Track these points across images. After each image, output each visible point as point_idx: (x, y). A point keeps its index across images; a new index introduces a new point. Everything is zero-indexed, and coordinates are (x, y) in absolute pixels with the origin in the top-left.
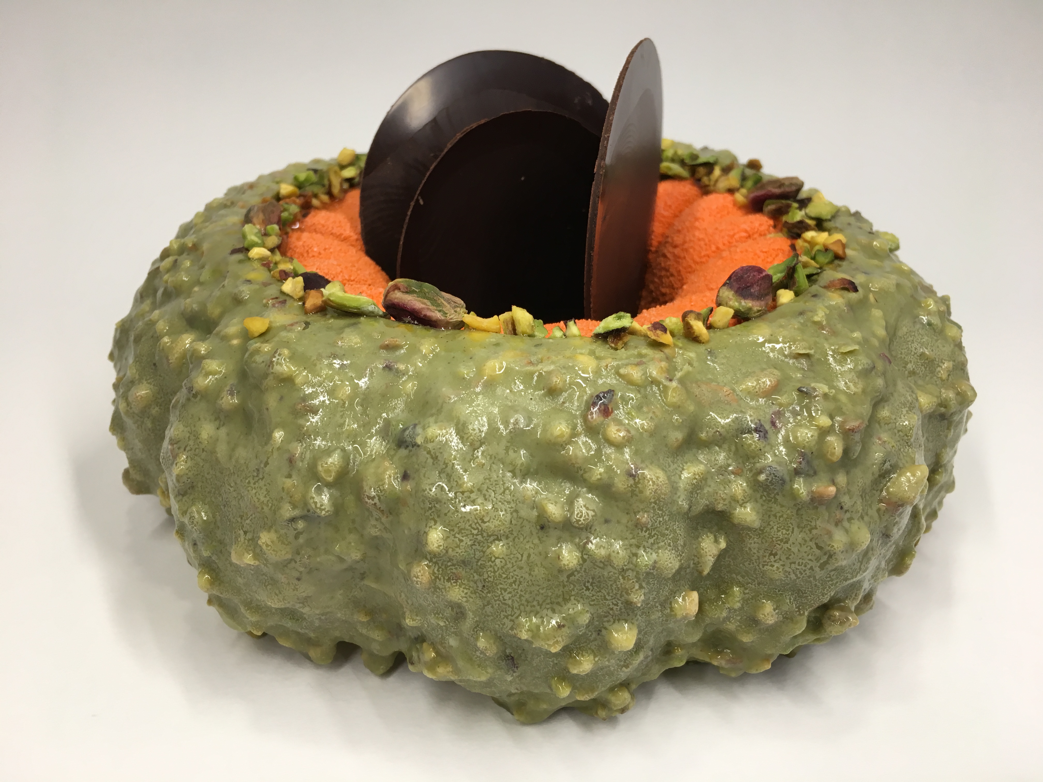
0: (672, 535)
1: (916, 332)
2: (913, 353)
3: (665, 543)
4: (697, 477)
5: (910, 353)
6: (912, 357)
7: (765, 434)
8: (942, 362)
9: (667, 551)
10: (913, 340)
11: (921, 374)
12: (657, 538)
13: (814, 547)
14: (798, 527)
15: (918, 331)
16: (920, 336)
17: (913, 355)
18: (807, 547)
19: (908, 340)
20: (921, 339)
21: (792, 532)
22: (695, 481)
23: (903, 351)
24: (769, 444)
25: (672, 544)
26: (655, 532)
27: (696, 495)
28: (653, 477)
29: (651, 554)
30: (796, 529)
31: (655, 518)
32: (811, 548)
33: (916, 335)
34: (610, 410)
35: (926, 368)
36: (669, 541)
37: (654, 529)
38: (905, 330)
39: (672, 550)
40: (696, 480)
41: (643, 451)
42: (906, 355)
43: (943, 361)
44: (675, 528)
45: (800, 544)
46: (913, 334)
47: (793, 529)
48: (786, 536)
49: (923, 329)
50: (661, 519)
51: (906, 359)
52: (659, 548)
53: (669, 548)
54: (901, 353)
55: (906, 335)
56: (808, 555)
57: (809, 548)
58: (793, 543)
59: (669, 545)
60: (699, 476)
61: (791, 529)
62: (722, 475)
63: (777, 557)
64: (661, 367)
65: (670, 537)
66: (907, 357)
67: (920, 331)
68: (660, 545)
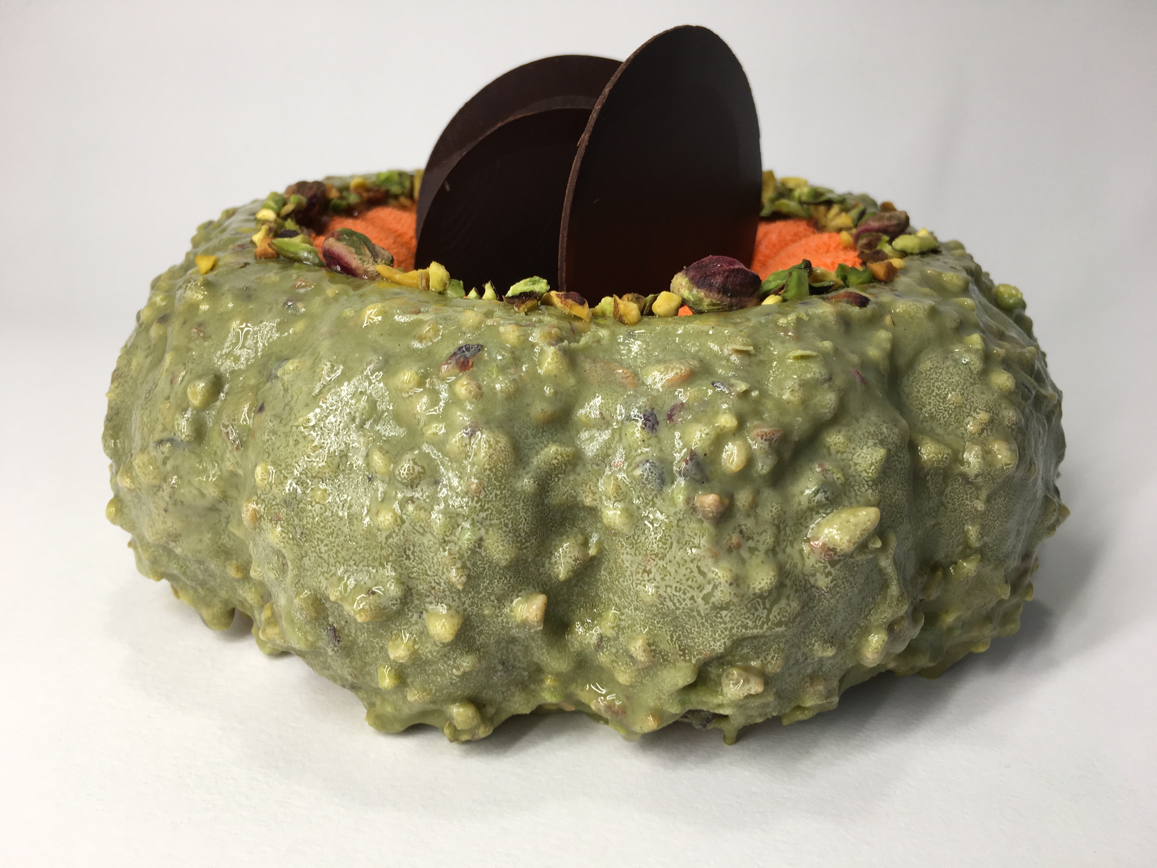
0: (512, 515)
1: (945, 369)
2: (934, 394)
3: (501, 522)
4: (559, 457)
5: (931, 394)
6: (932, 398)
7: (653, 425)
8: (975, 411)
9: (500, 531)
10: (937, 379)
11: (942, 421)
12: (491, 514)
13: (696, 570)
14: (678, 542)
15: (948, 368)
16: (949, 375)
17: (935, 397)
18: (686, 569)
19: (931, 377)
20: (950, 379)
21: (671, 547)
22: (555, 462)
23: (921, 390)
24: (656, 437)
25: (510, 526)
26: (490, 505)
27: (556, 479)
28: (492, 439)
29: (479, 529)
30: (675, 544)
31: (489, 488)
32: (692, 572)
33: (944, 373)
34: (470, 364)
35: (950, 415)
36: (507, 521)
37: (488, 502)
38: (929, 364)
39: (510, 532)
40: (557, 461)
41: (492, 412)
42: (925, 395)
43: (978, 410)
44: (517, 508)
45: (679, 564)
46: (940, 371)
47: (672, 543)
48: (662, 550)
49: (955, 367)
50: (498, 492)
51: (924, 400)
52: (491, 525)
53: (504, 529)
54: (918, 391)
55: (929, 370)
56: (687, 580)
57: (689, 570)
58: (670, 561)
59: (506, 525)
60: (563, 457)
61: (669, 542)
62: (597, 465)
63: (651, 576)
64: (550, 333)
65: (509, 517)
66: (925, 398)
67: (951, 369)
68: (493, 522)
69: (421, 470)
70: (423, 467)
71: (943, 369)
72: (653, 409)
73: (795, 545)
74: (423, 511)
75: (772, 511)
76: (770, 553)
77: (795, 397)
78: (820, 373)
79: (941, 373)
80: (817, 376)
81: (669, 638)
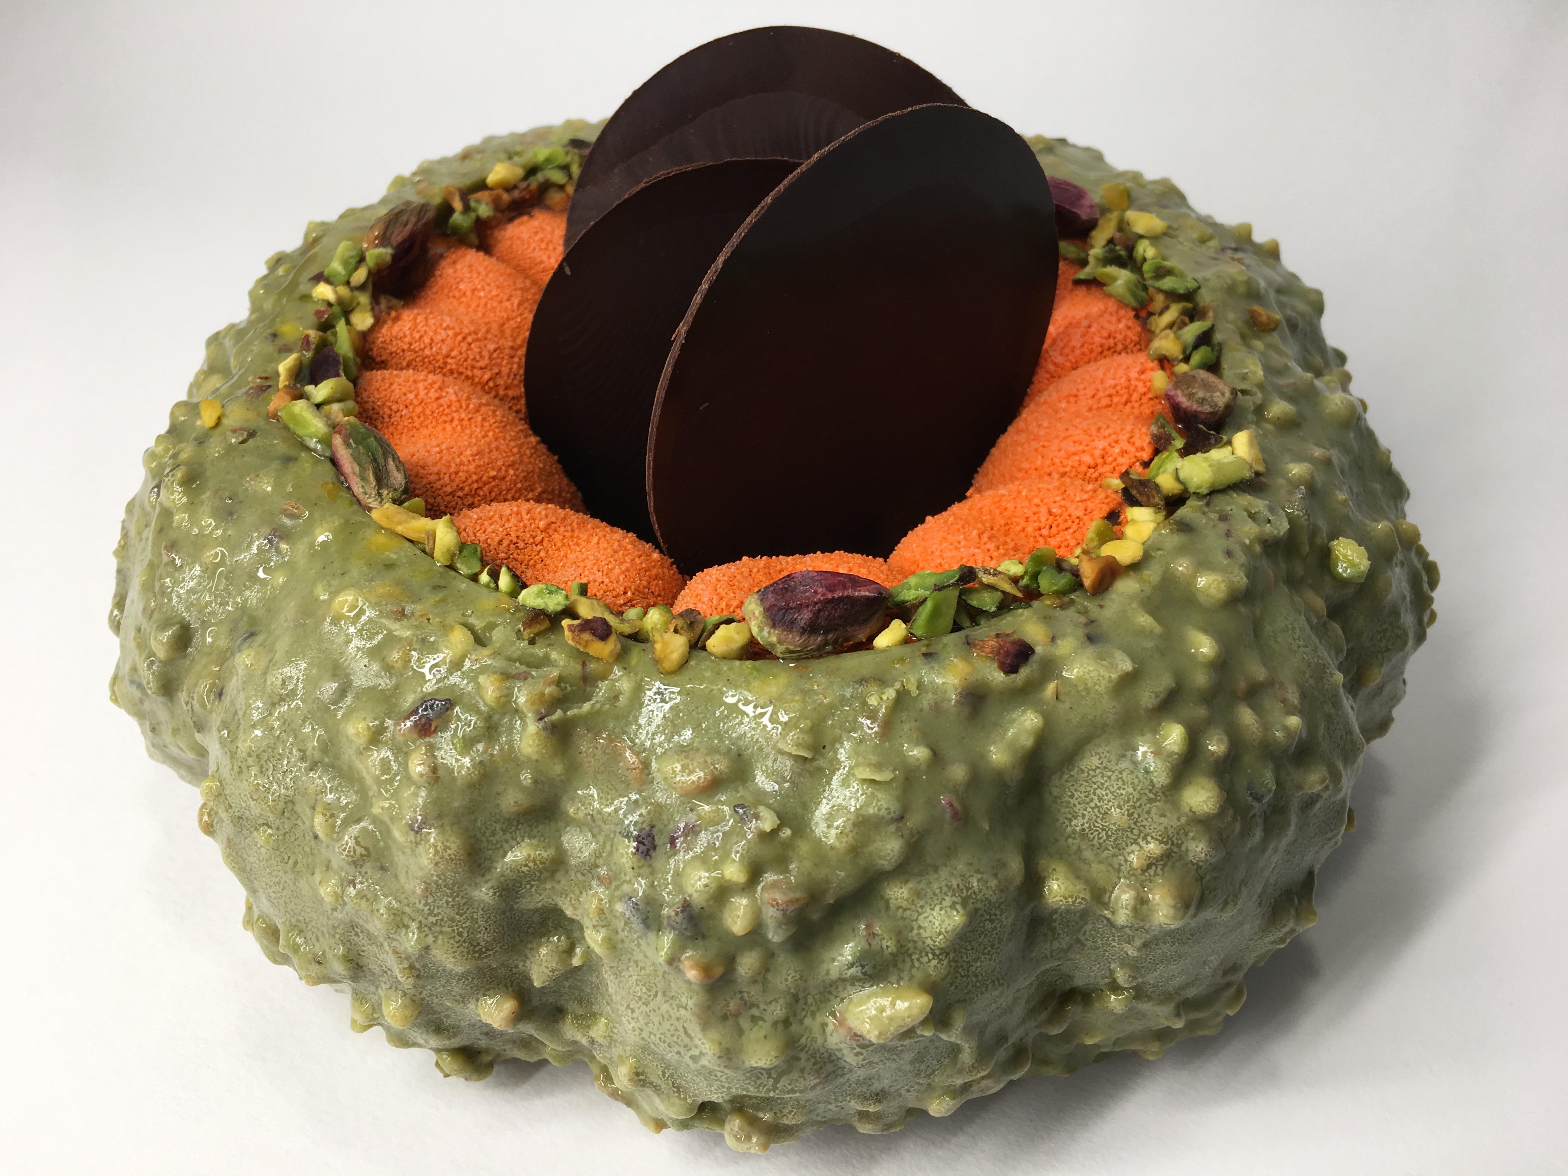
0: (468, 924)
1: (1117, 773)
2: (1092, 805)
3: (453, 930)
4: (531, 864)
5: (1088, 803)
6: (1089, 809)
7: (648, 850)
8: (1145, 838)
9: (452, 941)
10: (1102, 784)
11: (1095, 842)
12: (442, 920)
13: (681, 1029)
14: (664, 993)
15: (1121, 773)
16: (1120, 783)
17: (1093, 808)
18: (671, 1025)
19: (1094, 780)
20: (1119, 788)
21: (656, 996)
22: (525, 869)
23: (1076, 794)
24: (650, 866)
25: (465, 935)
26: (440, 910)
27: (528, 886)
28: (439, 844)
29: (427, 935)
30: (660, 994)
31: (438, 894)
32: (676, 1030)
33: (1113, 778)
34: (433, 729)
35: (1108, 837)
36: (461, 930)
37: (438, 908)
38: (1095, 761)
39: (465, 942)
40: (527, 868)
41: (448, 803)
42: (1080, 803)
43: (1149, 838)
44: (475, 916)
45: (663, 1017)
46: (1109, 774)
47: (657, 992)
48: (645, 996)
49: (1132, 772)
50: (450, 899)
51: (1076, 809)
52: (441, 932)
53: (458, 938)
54: (1072, 796)
55: (1094, 770)
56: (672, 1036)
57: (673, 1027)
58: (654, 1011)
59: (460, 934)
60: (536, 864)
61: (654, 990)
62: (583, 875)
63: (634, 1015)
64: (543, 694)
65: (464, 925)
66: (1079, 807)
67: (1125, 774)
68: (444, 929)
69: (364, 852)
70: (367, 849)
71: (1114, 772)
72: (653, 827)
73: (818, 1015)
74: (364, 900)
75: (786, 980)
76: (780, 1027)
77: (841, 842)
78: (887, 809)
79: (1109, 778)
80: (883, 812)
81: (660, 1073)
